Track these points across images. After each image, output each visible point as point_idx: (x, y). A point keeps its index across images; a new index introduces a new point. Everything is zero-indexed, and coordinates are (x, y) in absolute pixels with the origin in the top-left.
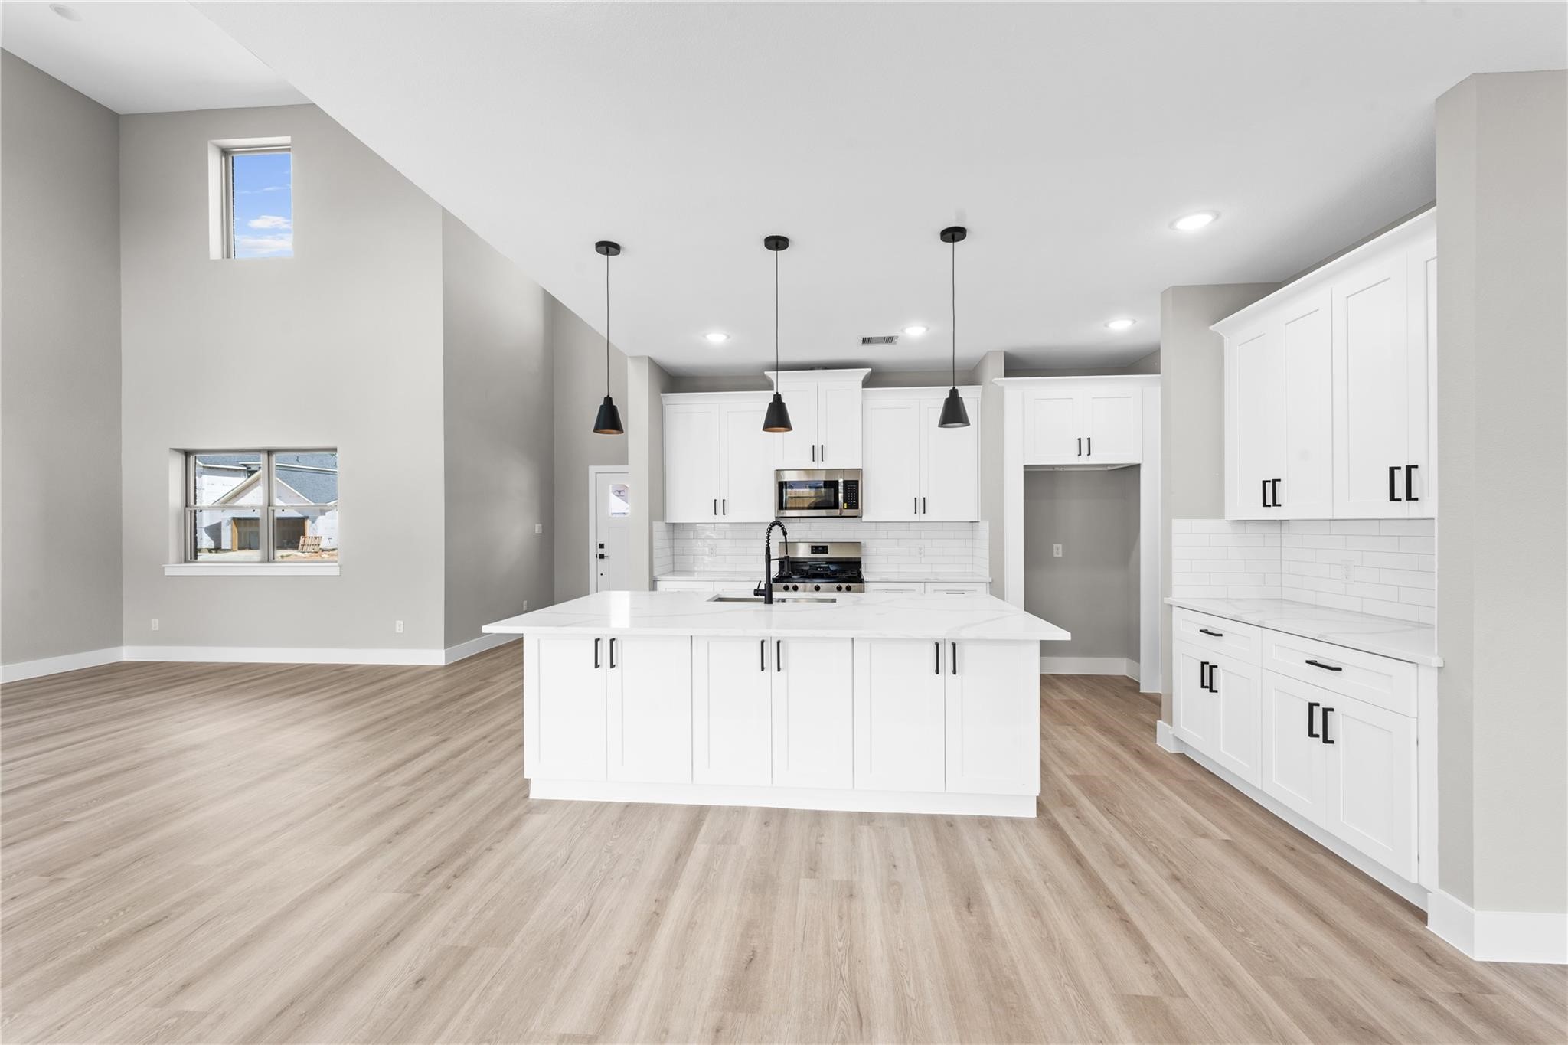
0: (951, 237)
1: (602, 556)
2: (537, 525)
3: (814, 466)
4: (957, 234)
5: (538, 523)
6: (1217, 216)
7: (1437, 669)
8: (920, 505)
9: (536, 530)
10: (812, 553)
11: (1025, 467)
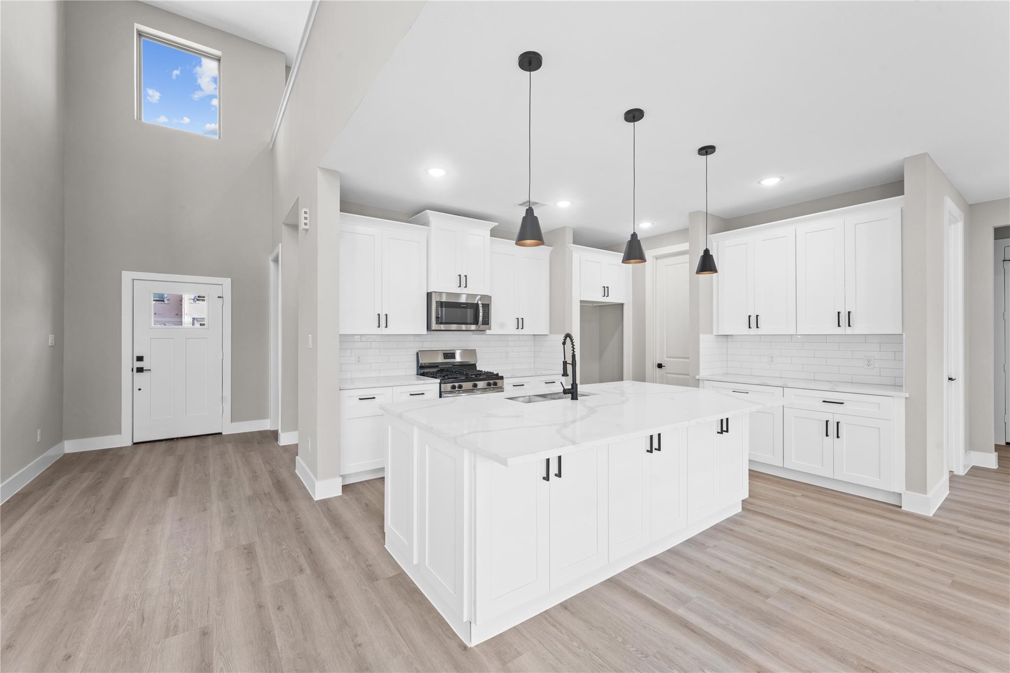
0: (705, 153)
1: (140, 370)
2: (50, 336)
3: (458, 291)
4: (709, 150)
5: (51, 334)
6: (782, 178)
7: (904, 399)
8: (520, 323)
9: (50, 342)
10: (445, 359)
11: (581, 302)
